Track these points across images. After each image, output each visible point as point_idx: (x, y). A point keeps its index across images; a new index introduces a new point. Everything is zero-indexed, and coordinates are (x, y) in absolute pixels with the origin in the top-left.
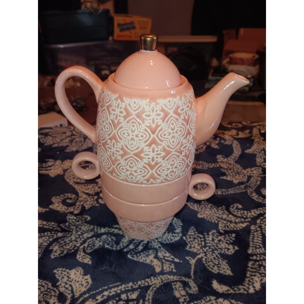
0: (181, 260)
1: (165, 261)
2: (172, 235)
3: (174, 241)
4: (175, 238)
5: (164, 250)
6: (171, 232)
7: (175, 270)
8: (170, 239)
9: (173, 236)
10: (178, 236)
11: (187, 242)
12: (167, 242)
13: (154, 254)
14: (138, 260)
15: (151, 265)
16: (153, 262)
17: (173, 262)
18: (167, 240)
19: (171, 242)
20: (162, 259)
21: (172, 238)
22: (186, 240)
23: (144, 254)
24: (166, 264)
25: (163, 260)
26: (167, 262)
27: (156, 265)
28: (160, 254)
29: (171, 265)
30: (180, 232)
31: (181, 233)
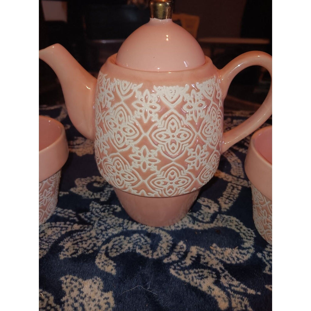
0: (258, 292)
1: (232, 293)
2: (238, 252)
3: (243, 261)
4: (244, 256)
5: (230, 276)
6: (237, 247)
7: (251, 308)
8: (236, 257)
9: (240, 253)
10: (248, 252)
11: (265, 261)
12: (231, 261)
13: (213, 277)
14: (187, 281)
15: (210, 295)
16: (213, 290)
17: (245, 294)
18: (231, 259)
19: (238, 262)
20: (227, 288)
21: (239, 256)
22: (263, 258)
23: (195, 272)
24: (235, 297)
25: (229, 290)
26: (237, 294)
27: (219, 297)
28: (223, 280)
29: (243, 300)
30: (251, 247)
31: (253, 248)
